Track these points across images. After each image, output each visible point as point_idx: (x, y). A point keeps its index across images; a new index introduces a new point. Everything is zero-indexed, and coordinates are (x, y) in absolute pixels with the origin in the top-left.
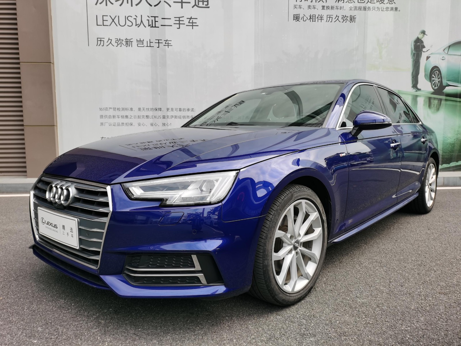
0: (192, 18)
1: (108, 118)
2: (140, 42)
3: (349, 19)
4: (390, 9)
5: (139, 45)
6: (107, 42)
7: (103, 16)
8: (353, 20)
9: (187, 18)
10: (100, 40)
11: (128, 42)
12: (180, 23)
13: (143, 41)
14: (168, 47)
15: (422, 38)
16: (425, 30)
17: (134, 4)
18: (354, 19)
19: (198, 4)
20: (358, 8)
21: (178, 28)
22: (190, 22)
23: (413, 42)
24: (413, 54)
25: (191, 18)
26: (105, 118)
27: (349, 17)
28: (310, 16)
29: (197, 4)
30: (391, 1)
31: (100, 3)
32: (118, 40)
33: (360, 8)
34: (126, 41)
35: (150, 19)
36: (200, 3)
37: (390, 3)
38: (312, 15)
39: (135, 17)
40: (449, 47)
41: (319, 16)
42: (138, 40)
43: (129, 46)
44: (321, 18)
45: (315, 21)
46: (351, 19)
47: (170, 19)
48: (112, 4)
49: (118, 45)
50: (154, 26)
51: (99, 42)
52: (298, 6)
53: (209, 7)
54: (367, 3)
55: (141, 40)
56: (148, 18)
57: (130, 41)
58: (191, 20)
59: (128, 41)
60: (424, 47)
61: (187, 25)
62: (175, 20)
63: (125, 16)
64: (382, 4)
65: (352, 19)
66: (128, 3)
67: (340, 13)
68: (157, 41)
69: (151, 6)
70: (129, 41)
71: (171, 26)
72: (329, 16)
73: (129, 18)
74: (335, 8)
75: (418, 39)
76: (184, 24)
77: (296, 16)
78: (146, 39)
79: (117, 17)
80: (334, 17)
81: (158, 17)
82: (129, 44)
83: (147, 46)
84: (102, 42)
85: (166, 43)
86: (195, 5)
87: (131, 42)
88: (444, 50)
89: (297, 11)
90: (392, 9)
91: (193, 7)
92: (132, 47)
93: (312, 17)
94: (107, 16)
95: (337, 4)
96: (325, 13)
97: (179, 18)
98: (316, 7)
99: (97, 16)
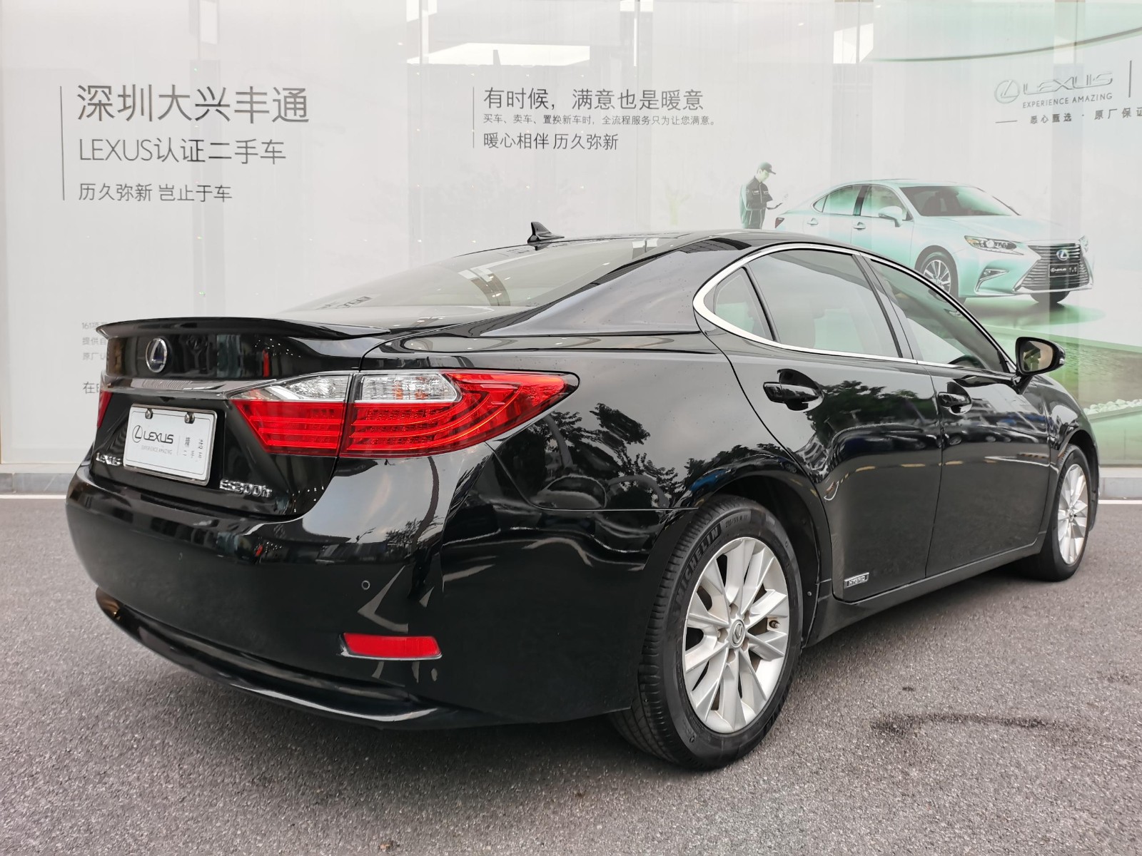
0: (273, 142)
1: (99, 342)
2: (167, 190)
3: (602, 142)
4: (691, 121)
5: (164, 197)
6: (101, 192)
7: (93, 140)
8: (611, 144)
9: (263, 143)
10: (86, 188)
11: (142, 192)
12: (249, 152)
13: (173, 188)
14: (223, 201)
15: (765, 179)
16: (770, 164)
17: (155, 115)
18: (614, 141)
19: (286, 115)
20: (621, 120)
21: (243, 163)
22: (269, 150)
23: (744, 188)
24: (744, 214)
25: (271, 142)
26: (93, 344)
27: (603, 138)
28: (520, 137)
29: (283, 115)
30: (693, 104)
31: (88, 116)
32: (123, 187)
33: (625, 120)
34: (139, 190)
35: (188, 145)
36: (288, 111)
37: (692, 107)
38: (523, 135)
39: (158, 142)
40: (827, 196)
41: (539, 136)
42: (162, 187)
43: (145, 198)
44: (543, 140)
45: (530, 147)
46: (607, 143)
47: (228, 144)
48: (112, 116)
49: (122, 197)
50: (194, 158)
51: (85, 192)
52: (494, 117)
53: (307, 121)
54: (641, 109)
55: (168, 187)
56: (183, 144)
57: (146, 190)
58: (271, 146)
59: (142, 190)
60: (770, 199)
61: (262, 157)
62: (238, 147)
63: (138, 141)
64: (674, 109)
65: (610, 142)
66: (142, 114)
67: (584, 130)
68: (202, 189)
69: (190, 119)
70: (144, 189)
71: (230, 158)
72: (558, 137)
73: (144, 144)
74: (573, 119)
75: (755, 179)
76: (257, 154)
77: (489, 137)
78: (178, 186)
79: (121, 143)
80: (570, 138)
81: (203, 141)
82: (144, 195)
83: (181, 199)
84: (90, 191)
85: (218, 193)
86: (279, 116)
87: (148, 192)
88: (814, 205)
89: (491, 128)
90: (696, 120)
91: (274, 121)
92: (149, 200)
93: (523, 139)
94: (101, 140)
95: (576, 112)
96: (551, 130)
97: (246, 142)
98: (532, 118)
99: (81, 140)
